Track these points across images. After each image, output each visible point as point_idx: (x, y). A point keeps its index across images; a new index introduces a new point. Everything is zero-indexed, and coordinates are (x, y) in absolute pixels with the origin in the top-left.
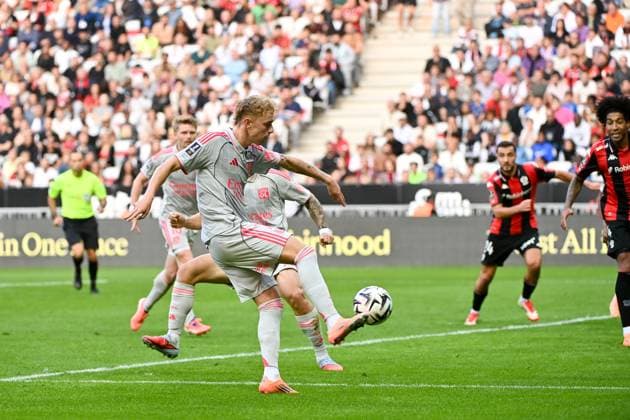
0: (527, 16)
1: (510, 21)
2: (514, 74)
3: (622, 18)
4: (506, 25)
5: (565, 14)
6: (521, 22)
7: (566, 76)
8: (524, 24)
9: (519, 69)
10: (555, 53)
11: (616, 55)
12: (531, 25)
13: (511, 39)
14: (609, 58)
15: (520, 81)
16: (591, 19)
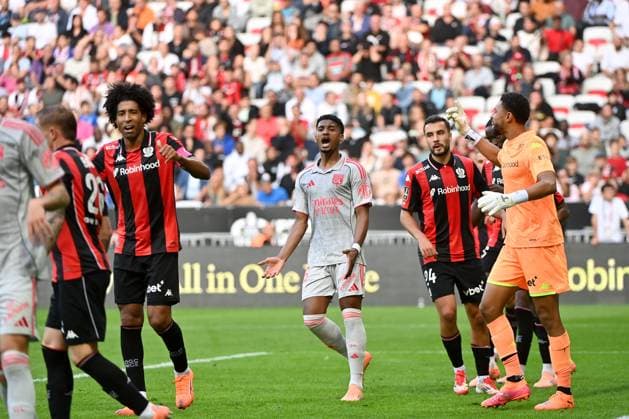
0: (38, 11)
1: (18, 18)
2: (20, 81)
3: (151, 14)
4: (14, 23)
5: (84, 9)
6: (31, 19)
7: (84, 82)
8: (35, 21)
9: (28, 74)
10: (71, 55)
11: (144, 57)
12: (42, 21)
13: (20, 39)
14: (136, 61)
15: (31, 89)
16: (114, 14)
